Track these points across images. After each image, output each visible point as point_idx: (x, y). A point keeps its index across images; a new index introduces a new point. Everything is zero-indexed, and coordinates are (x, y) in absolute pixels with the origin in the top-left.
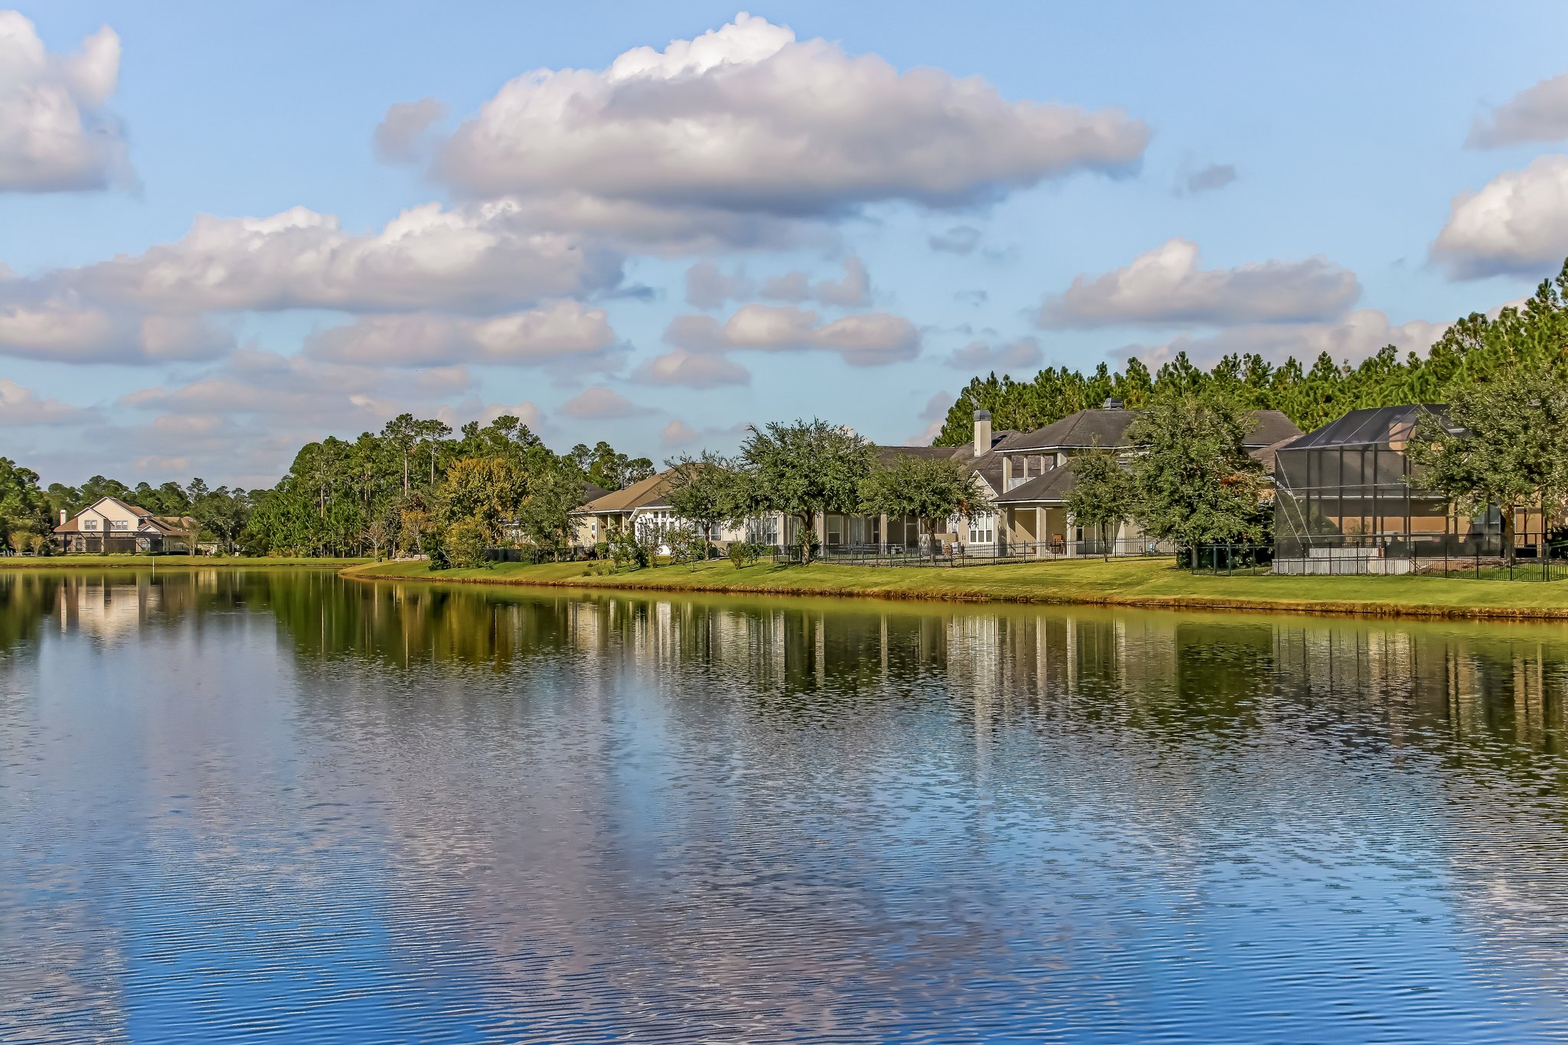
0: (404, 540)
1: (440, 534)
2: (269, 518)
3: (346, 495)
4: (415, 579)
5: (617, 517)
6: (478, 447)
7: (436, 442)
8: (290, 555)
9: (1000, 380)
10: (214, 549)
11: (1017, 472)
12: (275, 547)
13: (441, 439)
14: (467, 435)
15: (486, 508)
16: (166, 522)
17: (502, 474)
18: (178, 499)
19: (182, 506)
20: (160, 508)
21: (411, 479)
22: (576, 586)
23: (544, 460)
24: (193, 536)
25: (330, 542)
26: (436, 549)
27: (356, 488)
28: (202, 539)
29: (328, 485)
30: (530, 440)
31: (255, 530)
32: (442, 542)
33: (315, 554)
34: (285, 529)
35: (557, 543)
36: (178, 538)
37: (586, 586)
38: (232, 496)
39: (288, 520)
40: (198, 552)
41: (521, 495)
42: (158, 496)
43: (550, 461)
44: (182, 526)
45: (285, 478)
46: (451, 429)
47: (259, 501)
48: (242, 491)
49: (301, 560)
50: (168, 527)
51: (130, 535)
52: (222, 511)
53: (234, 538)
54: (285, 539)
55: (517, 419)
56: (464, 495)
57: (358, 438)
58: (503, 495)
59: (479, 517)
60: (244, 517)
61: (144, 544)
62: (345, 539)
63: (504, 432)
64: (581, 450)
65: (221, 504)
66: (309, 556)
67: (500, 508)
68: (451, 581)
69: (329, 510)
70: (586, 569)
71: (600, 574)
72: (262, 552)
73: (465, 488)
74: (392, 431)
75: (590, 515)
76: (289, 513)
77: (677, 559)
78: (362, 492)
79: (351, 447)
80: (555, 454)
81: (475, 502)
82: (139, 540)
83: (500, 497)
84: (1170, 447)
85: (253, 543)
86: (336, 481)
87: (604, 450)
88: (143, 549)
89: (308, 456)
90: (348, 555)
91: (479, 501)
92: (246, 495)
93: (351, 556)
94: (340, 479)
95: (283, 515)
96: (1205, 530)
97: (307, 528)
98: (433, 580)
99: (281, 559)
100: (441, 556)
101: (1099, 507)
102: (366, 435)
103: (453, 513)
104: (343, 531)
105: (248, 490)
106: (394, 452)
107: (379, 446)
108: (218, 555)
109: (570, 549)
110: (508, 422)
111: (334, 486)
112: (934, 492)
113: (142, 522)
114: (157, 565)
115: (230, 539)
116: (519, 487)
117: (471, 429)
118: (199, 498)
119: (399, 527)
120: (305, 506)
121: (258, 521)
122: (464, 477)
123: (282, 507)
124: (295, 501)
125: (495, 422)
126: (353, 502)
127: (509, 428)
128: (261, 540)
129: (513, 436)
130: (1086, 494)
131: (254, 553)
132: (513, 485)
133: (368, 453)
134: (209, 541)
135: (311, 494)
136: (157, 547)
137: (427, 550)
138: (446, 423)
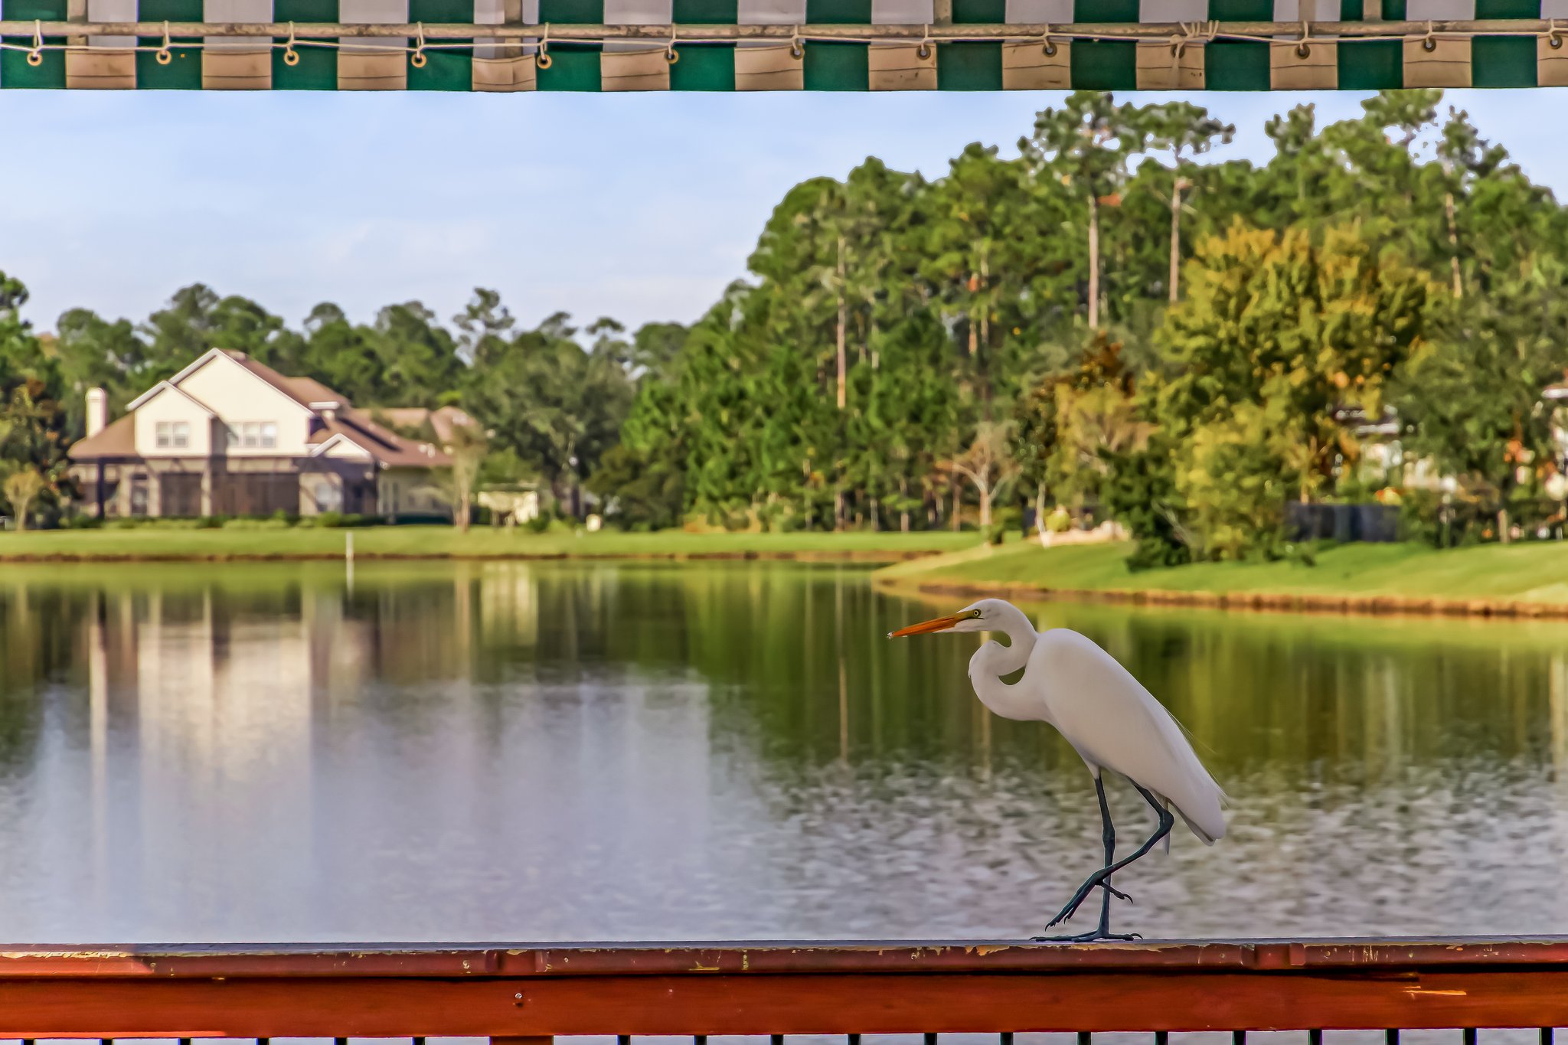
0: (1067, 477)
1: (1161, 462)
2: (683, 410)
3: (913, 338)
4: (1085, 597)
7: (1186, 169)
8: (745, 524)
10: (526, 507)
12: (702, 501)
13: (1200, 162)
14: (1282, 143)
15: (1299, 377)
16: (388, 425)
17: (1350, 273)
18: (428, 353)
19: (437, 374)
20: (376, 381)
21: (1108, 286)
23: (1523, 220)
24: (465, 466)
25: (863, 485)
26: (1147, 508)
27: (948, 318)
28: (491, 478)
29: (859, 306)
30: (1479, 155)
31: (643, 447)
32: (1166, 486)
33: (821, 523)
34: (730, 444)
35: (1509, 484)
36: (419, 473)
38: (586, 342)
39: (741, 416)
40: (479, 516)
41: (1406, 337)
42: (369, 343)
43: (1543, 223)
44: (432, 437)
45: (733, 288)
46: (1231, 129)
47: (666, 359)
48: (616, 326)
49: (778, 539)
50: (394, 439)
51: (285, 467)
52: (550, 391)
53: (583, 473)
54: (732, 475)
55: (1439, 94)
56: (1233, 341)
57: (953, 163)
58: (1352, 338)
59: (1276, 410)
60: (611, 408)
61: (323, 493)
62: (908, 474)
65: (546, 368)
66: (802, 528)
67: (1341, 379)
68: (1191, 602)
69: (862, 387)
72: (664, 513)
73: (1237, 318)
74: (1053, 139)
76: (742, 394)
78: (962, 328)
79: (931, 189)
81: (1267, 359)
82: (309, 481)
83: (1341, 345)
85: (639, 488)
86: (882, 296)
88: (321, 507)
89: (801, 219)
90: (918, 524)
91: (1279, 359)
92: (628, 338)
93: (928, 528)
94: (897, 288)
95: (725, 402)
97: (795, 441)
98: (1139, 600)
99: (717, 538)
100: (1162, 528)
102: (975, 151)
103: (1200, 395)
104: (903, 452)
105: (633, 325)
106: (1060, 204)
107: (1013, 184)
108: (539, 526)
109: (1550, 504)
110: (1408, 103)
111: (878, 310)
113: (317, 424)
114: (363, 558)
115: (572, 478)
116: (1401, 313)
117: (1295, 129)
118: (491, 351)
119: (1051, 440)
120: (792, 376)
121: (655, 423)
122: (1231, 286)
123: (722, 376)
124: (763, 358)
125: (1370, 104)
126: (935, 360)
128: (662, 478)
129: (1425, 147)
131: (640, 519)
132: (1382, 307)
133: (981, 206)
134: (512, 487)
135: (809, 338)
136: (360, 501)
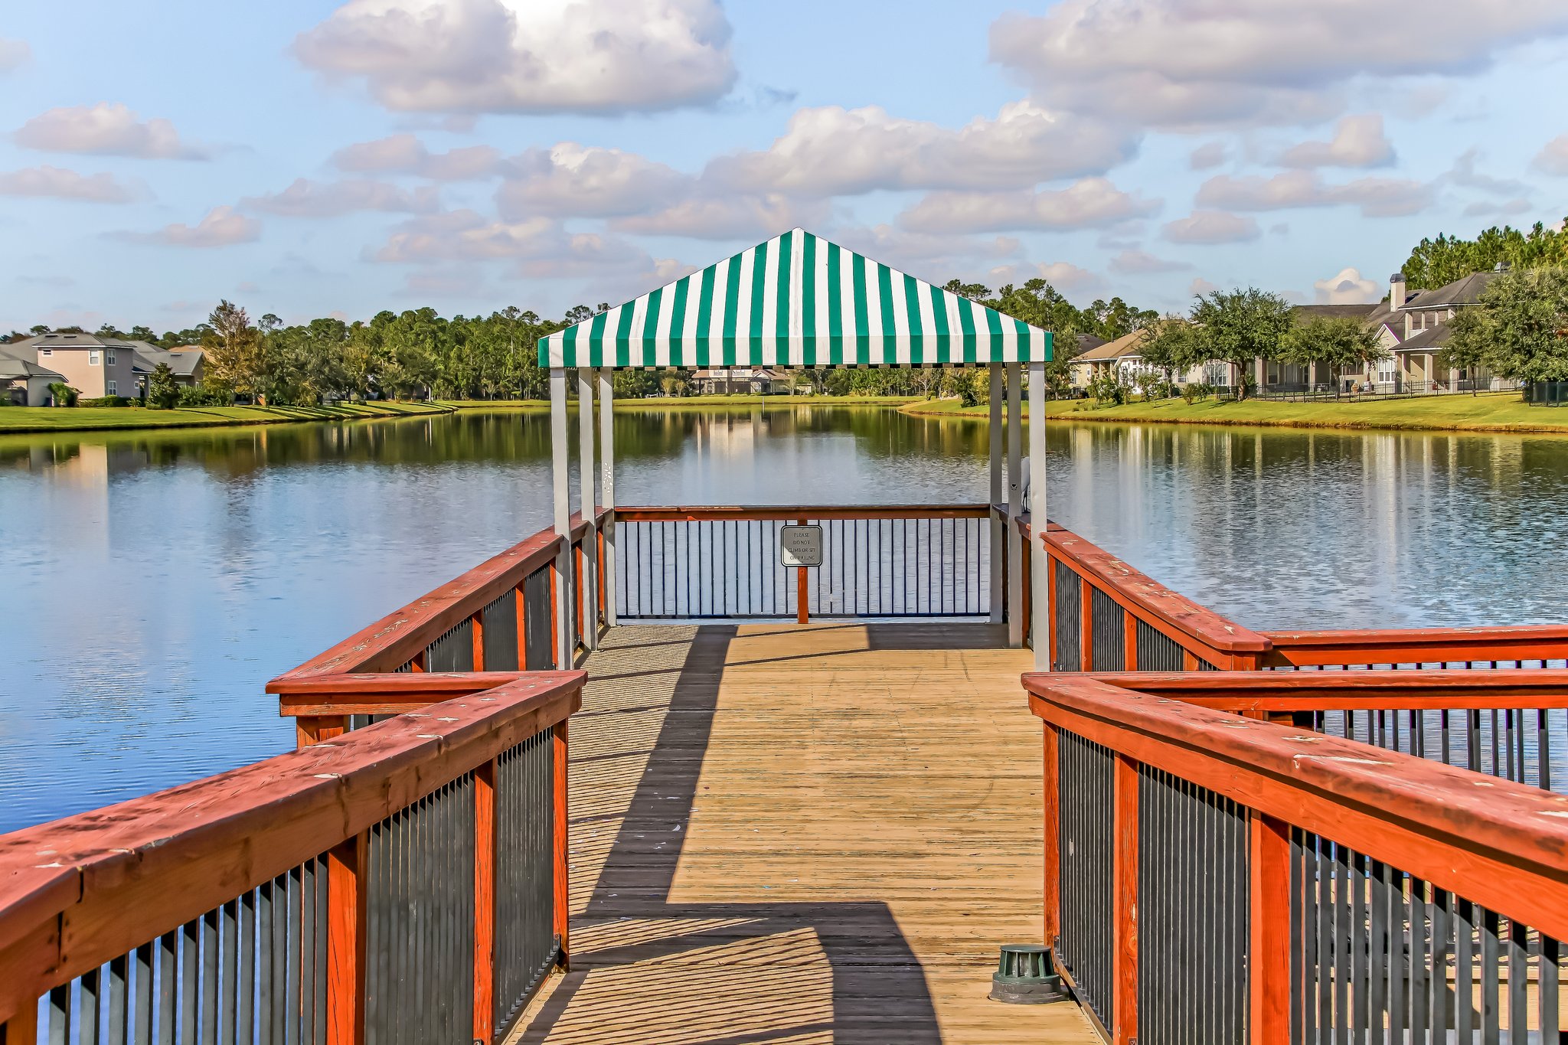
0: (946, 383)
1: (969, 380)
4: (951, 414)
5: (1107, 364)
6: (1013, 305)
8: (865, 394)
9: (1447, 238)
10: (809, 390)
11: (1417, 325)
12: (854, 390)
13: (983, 300)
14: (1004, 296)
22: (1067, 419)
23: (1067, 314)
24: (793, 380)
25: (896, 384)
26: (966, 391)
28: (800, 383)
30: (1056, 298)
31: (839, 375)
32: (971, 386)
33: (885, 394)
34: (861, 374)
35: (1058, 385)
36: (781, 381)
37: (1074, 419)
40: (796, 392)
43: (1072, 314)
46: (991, 291)
49: (874, 398)
50: (774, 373)
51: (747, 380)
53: (823, 381)
54: (862, 381)
55: (1045, 282)
61: (756, 386)
62: (907, 381)
63: (1033, 292)
64: (1099, 305)
66: (879, 395)
68: (977, 415)
70: (1076, 406)
71: (1086, 410)
72: (844, 391)
75: (1086, 363)
77: (1147, 398)
80: (1077, 309)
82: (753, 384)
84: (1514, 307)
85: (837, 385)
87: (1119, 305)
88: (756, 391)
90: (910, 394)
93: (912, 395)
96: (1540, 371)
97: (878, 373)
98: (964, 415)
99: (858, 398)
100: (970, 397)
101: (1467, 354)
104: (906, 375)
108: (812, 395)
109: (1070, 390)
110: (1036, 284)
112: (1339, 344)
113: (755, 369)
114: (767, 403)
115: (820, 382)
117: (1007, 291)
119: (943, 374)
125: (1026, 285)
127: (1038, 289)
128: (844, 382)
129: (1041, 295)
130: (1456, 343)
131: (838, 393)
134: (805, 385)
136: (766, 390)
137: (960, 391)
138: (987, 287)
